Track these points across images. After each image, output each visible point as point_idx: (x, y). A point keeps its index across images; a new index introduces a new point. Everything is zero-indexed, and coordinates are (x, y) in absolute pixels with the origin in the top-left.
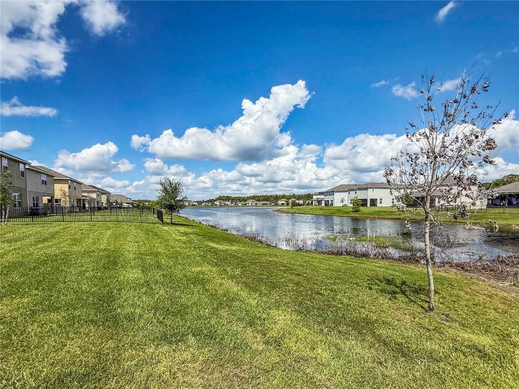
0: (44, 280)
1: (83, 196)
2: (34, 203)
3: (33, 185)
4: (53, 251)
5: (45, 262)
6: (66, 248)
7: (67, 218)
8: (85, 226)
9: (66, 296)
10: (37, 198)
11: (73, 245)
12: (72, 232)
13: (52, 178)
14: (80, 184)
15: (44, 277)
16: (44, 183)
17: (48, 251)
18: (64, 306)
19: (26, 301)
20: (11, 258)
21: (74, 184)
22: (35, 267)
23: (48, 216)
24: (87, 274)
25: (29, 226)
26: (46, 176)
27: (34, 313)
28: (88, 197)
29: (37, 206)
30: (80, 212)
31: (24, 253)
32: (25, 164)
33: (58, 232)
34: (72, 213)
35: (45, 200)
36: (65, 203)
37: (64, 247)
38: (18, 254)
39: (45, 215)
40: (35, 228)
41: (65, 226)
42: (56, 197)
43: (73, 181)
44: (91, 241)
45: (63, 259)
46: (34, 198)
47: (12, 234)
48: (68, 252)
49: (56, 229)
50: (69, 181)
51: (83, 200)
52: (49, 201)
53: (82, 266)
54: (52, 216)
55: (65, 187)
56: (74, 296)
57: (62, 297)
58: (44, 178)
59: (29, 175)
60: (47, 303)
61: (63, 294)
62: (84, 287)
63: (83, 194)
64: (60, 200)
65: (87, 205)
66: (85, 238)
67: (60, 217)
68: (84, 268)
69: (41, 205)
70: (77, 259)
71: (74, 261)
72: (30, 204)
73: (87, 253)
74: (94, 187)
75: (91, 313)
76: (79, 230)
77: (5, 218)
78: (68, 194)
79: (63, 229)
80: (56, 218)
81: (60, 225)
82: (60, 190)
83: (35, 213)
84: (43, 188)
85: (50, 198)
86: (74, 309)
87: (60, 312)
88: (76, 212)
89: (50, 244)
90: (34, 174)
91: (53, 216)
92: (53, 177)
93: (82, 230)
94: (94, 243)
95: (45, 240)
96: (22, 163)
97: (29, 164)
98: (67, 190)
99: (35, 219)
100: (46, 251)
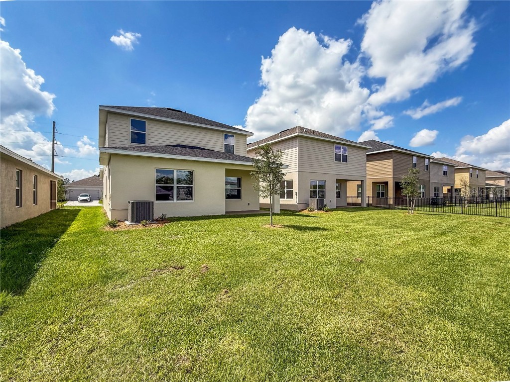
0: (441, 279)
1: (487, 184)
2: (435, 193)
3: (435, 177)
4: (449, 248)
5: (442, 260)
6: (464, 247)
7: (466, 209)
8: (487, 222)
9: (462, 307)
10: (438, 188)
11: (471, 244)
12: (472, 228)
13: (453, 168)
14: (483, 170)
15: (440, 275)
16: (445, 173)
17: (446, 247)
18: (459, 319)
19: (425, 295)
20: (414, 247)
21: (476, 171)
22: (433, 262)
23: (447, 206)
24: (488, 289)
25: (430, 216)
26: (447, 167)
27: (431, 311)
28: (492, 185)
29: (438, 196)
30: (482, 202)
31: (425, 245)
32: (429, 159)
33: (456, 226)
34: (472, 203)
35: (445, 190)
36: (466, 193)
37: (462, 246)
38: (421, 244)
39: (444, 205)
40: (435, 219)
41: (464, 220)
42: (456, 187)
43: (475, 168)
44: (495, 244)
45: (460, 261)
46: (435, 188)
47: (416, 223)
48: (466, 254)
49: (455, 223)
50: (471, 169)
51: (487, 188)
52: (449, 190)
53: (482, 275)
54: (451, 206)
55: (466, 176)
56: (471, 311)
57: (457, 307)
58: (445, 168)
59: (432, 168)
60: (443, 306)
61: (459, 304)
62: (483, 305)
63: (487, 182)
64: (460, 189)
65: (491, 196)
66: (487, 238)
67: (459, 209)
68: (484, 280)
69: (441, 195)
70: (476, 265)
71: (472, 266)
72: (431, 194)
73: (491, 261)
74: (503, 173)
75: (491, 344)
76: (480, 227)
77: (412, 207)
78: (468, 184)
79: (461, 224)
80: (454, 209)
81: (458, 218)
82: (460, 180)
83: (435, 203)
84: (444, 179)
85: (449, 187)
86: (471, 328)
87: (455, 323)
88: (477, 203)
89: (448, 238)
90: (436, 166)
91: (453, 206)
92: (454, 166)
93: (483, 227)
94: (499, 248)
95: (443, 233)
96: (427, 158)
97: (433, 158)
98: (468, 180)
99: (435, 209)
100: (444, 246)
